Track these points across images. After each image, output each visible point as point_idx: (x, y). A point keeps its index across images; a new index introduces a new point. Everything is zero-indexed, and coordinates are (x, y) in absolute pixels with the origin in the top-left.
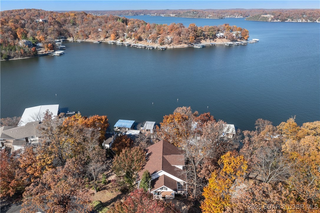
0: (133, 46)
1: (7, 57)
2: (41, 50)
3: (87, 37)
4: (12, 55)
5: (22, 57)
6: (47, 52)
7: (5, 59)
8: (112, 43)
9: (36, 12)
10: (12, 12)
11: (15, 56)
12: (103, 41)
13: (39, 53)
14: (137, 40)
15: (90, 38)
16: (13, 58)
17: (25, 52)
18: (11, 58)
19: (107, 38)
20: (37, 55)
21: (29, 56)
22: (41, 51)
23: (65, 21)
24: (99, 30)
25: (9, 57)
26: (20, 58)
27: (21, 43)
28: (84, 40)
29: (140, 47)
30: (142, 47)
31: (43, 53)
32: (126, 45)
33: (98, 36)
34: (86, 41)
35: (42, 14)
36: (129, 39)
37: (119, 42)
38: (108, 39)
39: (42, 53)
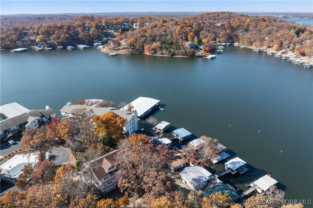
0: (289, 61)
1: (172, 54)
2: (200, 52)
3: (251, 43)
4: (176, 53)
5: (183, 55)
6: (203, 54)
7: (171, 55)
8: (271, 54)
9: (229, 15)
10: (209, 15)
11: (178, 54)
12: (264, 50)
13: (197, 55)
14: (300, 55)
15: (253, 46)
16: (176, 55)
17: (186, 52)
18: (175, 56)
19: (269, 47)
20: (194, 56)
21: (188, 55)
22: (198, 53)
23: (239, 26)
24: (266, 38)
25: (174, 54)
26: (181, 57)
27: (187, 44)
28: (247, 47)
29: (297, 63)
30: (299, 63)
31: (200, 54)
32: (283, 58)
33: (262, 45)
34: (249, 47)
35: (233, 17)
36: (292, 52)
37: (279, 54)
38: (270, 49)
39: (198, 54)
